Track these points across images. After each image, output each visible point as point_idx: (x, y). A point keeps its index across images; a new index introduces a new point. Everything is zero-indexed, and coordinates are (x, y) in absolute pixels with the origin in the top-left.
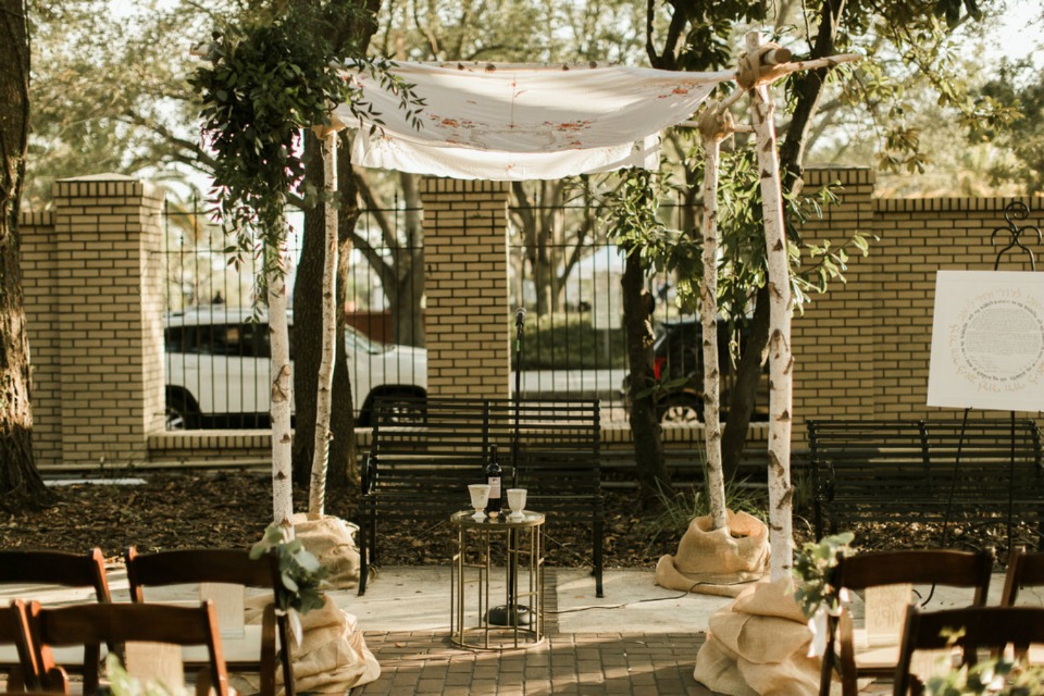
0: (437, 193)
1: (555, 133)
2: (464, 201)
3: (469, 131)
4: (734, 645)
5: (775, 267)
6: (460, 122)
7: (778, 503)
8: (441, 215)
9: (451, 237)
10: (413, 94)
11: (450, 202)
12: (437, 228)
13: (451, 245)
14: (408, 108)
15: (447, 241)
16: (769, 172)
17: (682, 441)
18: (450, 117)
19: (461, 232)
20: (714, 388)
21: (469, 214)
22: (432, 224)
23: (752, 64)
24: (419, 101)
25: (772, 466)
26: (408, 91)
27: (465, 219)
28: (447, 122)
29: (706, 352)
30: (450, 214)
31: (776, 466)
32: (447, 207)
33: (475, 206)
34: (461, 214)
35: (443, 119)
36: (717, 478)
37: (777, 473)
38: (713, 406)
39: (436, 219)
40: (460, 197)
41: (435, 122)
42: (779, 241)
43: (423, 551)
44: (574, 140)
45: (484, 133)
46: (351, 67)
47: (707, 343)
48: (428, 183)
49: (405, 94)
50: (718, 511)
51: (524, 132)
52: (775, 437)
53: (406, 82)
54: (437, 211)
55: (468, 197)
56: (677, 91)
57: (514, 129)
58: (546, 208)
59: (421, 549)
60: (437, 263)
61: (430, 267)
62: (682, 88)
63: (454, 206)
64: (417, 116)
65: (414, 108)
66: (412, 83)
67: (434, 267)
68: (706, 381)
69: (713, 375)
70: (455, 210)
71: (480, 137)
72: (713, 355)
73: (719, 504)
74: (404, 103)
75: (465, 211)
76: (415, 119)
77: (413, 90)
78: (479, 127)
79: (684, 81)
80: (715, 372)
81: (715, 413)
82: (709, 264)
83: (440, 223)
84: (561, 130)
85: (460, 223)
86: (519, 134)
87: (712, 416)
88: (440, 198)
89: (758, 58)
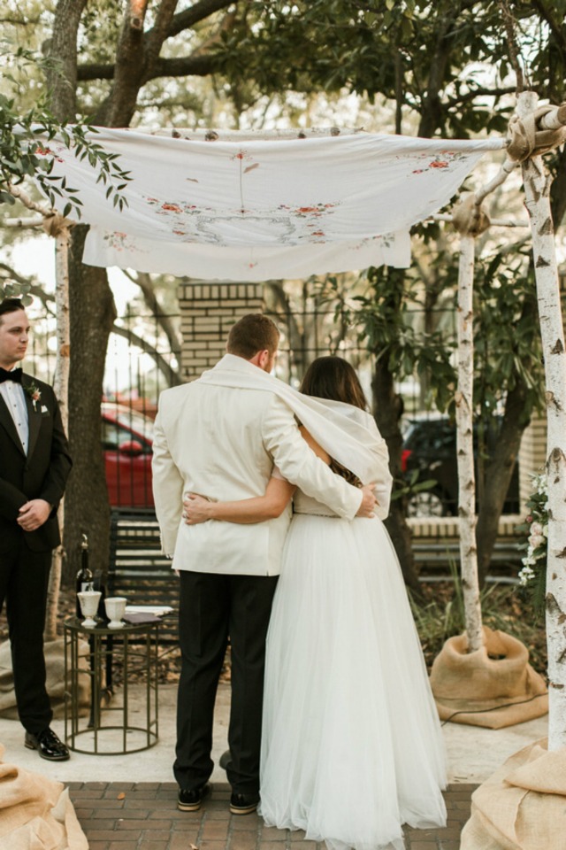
0: (194, 300)
1: (295, 221)
2: (220, 308)
3: (194, 217)
4: (511, 833)
5: (554, 374)
6: (182, 206)
7: (559, 656)
8: (198, 321)
9: (207, 341)
10: (116, 167)
11: (207, 309)
12: (194, 333)
13: (207, 349)
14: (109, 184)
15: (203, 345)
16: (546, 259)
17: (429, 537)
18: (171, 201)
19: (216, 337)
20: (469, 500)
21: (225, 320)
22: (189, 329)
23: (526, 129)
24: (123, 174)
25: (551, 612)
26: (110, 163)
27: (221, 324)
28: (168, 207)
29: (461, 461)
30: (207, 320)
31: (555, 611)
32: (203, 313)
33: (230, 312)
34: (216, 320)
35: (162, 203)
36: (473, 595)
37: (557, 621)
38: (469, 519)
39: (193, 324)
40: (215, 304)
41: (154, 207)
42: (559, 341)
43: (167, 665)
44: (316, 230)
45: (212, 220)
46: (38, 132)
47: (462, 453)
48: (184, 290)
49: (106, 166)
50: (474, 631)
51: (257, 219)
52: (555, 577)
53: (107, 152)
54: (194, 317)
55: (224, 304)
56: (436, 165)
57: (245, 215)
58: (308, 314)
59: (166, 663)
60: (194, 367)
61: (187, 371)
62: (442, 159)
63: (210, 313)
64: (122, 193)
65: (116, 183)
66: (115, 153)
67: (191, 371)
68: (461, 493)
69: (468, 487)
70: (211, 316)
71: (207, 224)
72: (468, 465)
73: (475, 624)
74: (102, 176)
75: (221, 317)
76: (117, 196)
77: (114, 161)
78: (205, 213)
79: (444, 151)
80: (471, 483)
81: (471, 527)
82: (463, 368)
83: (198, 329)
84: (299, 215)
85: (216, 328)
86: (253, 221)
87: (467, 530)
88: (197, 304)
89: (533, 122)
